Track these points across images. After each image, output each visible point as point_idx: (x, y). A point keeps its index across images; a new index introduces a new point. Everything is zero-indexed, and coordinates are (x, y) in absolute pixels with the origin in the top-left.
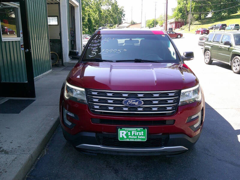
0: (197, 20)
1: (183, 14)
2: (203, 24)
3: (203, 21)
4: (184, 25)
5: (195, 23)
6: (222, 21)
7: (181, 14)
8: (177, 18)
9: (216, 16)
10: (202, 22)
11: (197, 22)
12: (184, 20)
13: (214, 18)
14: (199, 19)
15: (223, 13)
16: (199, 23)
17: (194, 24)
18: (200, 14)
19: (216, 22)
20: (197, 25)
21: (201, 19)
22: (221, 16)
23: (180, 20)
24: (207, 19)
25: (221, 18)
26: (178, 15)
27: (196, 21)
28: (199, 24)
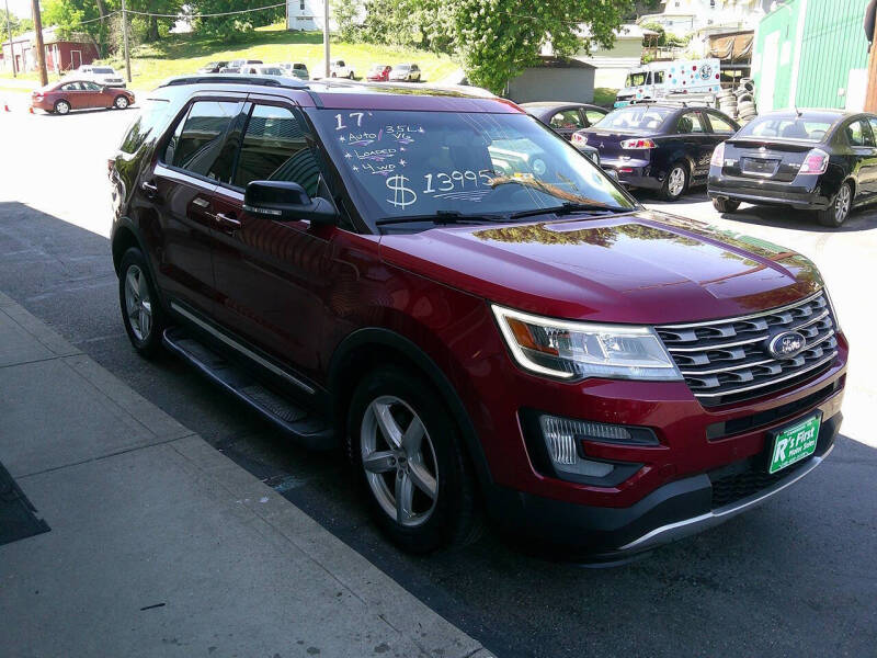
0: (146, 40)
1: (89, 15)
2: (172, 58)
3: (170, 45)
4: (98, 59)
5: (142, 52)
6: (240, 49)
7: (79, 14)
8: (68, 27)
9: (214, 31)
10: (168, 49)
11: (148, 50)
12: (98, 36)
13: (209, 37)
14: (151, 37)
15: (237, 23)
16: (155, 53)
17: (137, 54)
18: (154, 19)
19: (218, 51)
20: (150, 60)
21: (158, 38)
22: (231, 30)
23: (77, 37)
24: (185, 40)
25: (233, 37)
26: (67, 17)
27: (144, 46)
28: (160, 57)
